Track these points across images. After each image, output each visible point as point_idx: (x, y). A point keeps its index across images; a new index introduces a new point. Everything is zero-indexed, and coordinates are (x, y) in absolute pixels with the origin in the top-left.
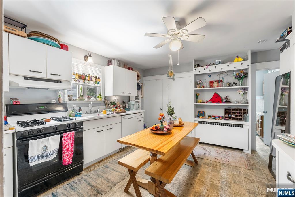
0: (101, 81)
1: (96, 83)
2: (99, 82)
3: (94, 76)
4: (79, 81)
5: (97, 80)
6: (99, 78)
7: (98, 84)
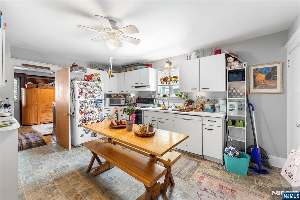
0: (179, 80)
1: (174, 83)
2: (177, 81)
3: (173, 77)
4: (163, 83)
5: (176, 79)
6: (177, 78)
7: (176, 82)
